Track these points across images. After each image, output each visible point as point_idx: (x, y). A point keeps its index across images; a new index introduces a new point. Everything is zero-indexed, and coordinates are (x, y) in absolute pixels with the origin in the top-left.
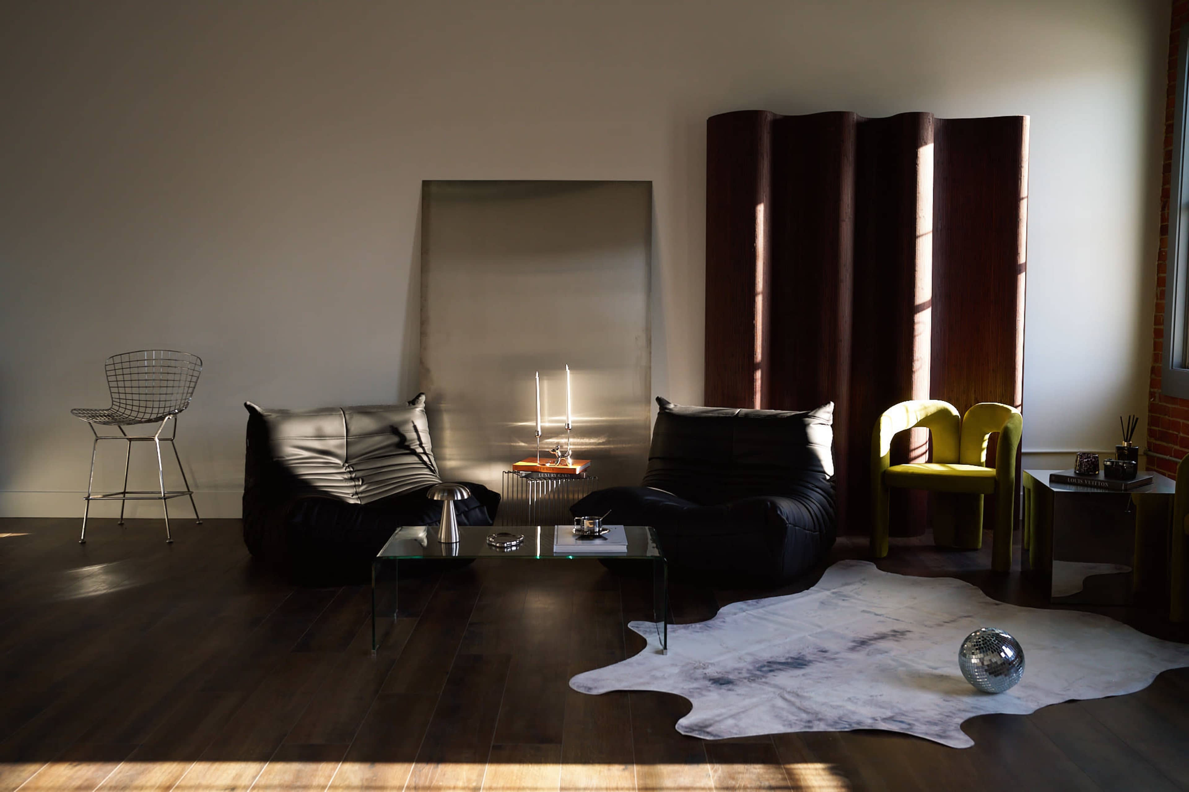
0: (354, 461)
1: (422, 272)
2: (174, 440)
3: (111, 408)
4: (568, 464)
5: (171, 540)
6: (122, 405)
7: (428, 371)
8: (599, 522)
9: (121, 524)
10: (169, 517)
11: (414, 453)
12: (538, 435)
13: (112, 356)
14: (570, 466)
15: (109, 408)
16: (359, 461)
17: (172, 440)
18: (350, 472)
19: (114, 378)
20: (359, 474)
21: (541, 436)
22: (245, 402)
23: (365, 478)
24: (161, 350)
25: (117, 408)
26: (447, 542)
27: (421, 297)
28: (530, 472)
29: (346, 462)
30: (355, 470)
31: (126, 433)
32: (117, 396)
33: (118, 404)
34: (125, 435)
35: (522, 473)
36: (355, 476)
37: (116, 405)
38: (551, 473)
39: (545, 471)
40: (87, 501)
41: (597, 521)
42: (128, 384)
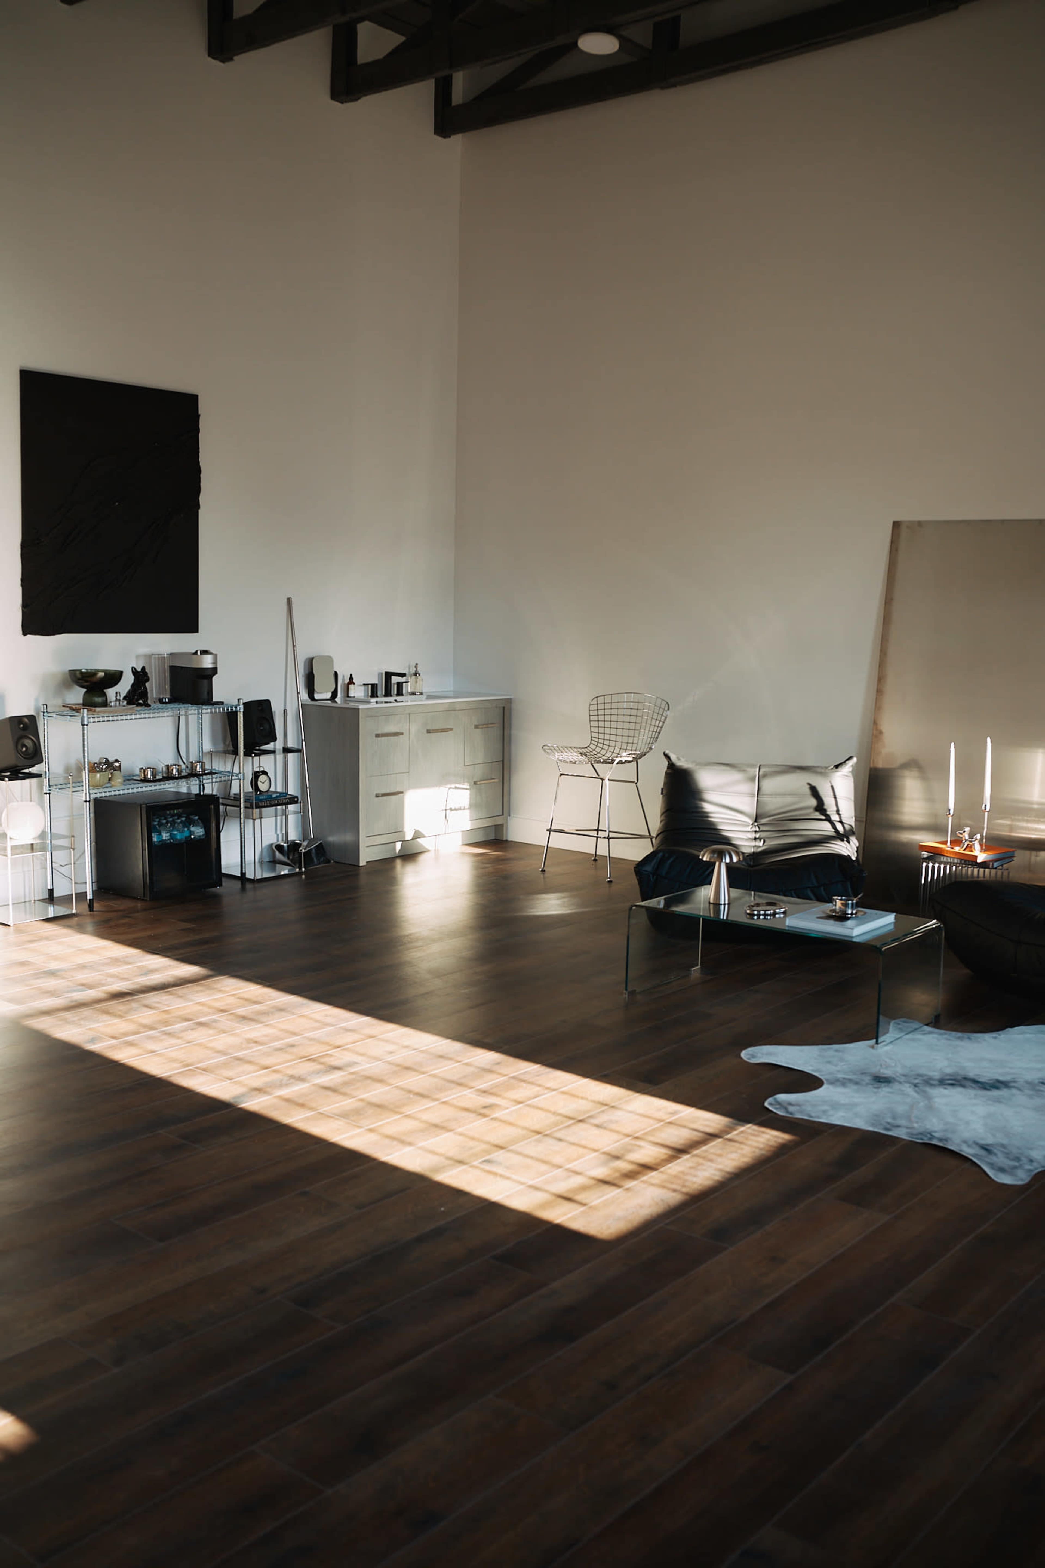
0: (764, 821)
1: (884, 623)
2: (638, 783)
3: (589, 746)
4: (973, 850)
5: (611, 880)
6: (599, 745)
7: (881, 732)
8: (852, 904)
9: (595, 860)
10: (611, 856)
11: (828, 819)
12: (950, 814)
13: (596, 696)
14: (974, 853)
15: (586, 746)
16: (770, 821)
17: (636, 783)
18: (756, 832)
19: (596, 718)
20: (763, 835)
21: (953, 815)
22: (663, 751)
23: (766, 840)
24: (631, 693)
25: (594, 747)
26: (715, 902)
27: (881, 651)
28: (932, 854)
29: (756, 821)
30: (760, 830)
31: (599, 773)
32: (596, 735)
33: (596, 743)
34: (598, 775)
35: (924, 854)
36: (760, 836)
37: (594, 745)
38: (954, 858)
39: (949, 855)
40: (548, 832)
41: (850, 902)
42: (607, 724)
